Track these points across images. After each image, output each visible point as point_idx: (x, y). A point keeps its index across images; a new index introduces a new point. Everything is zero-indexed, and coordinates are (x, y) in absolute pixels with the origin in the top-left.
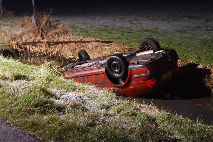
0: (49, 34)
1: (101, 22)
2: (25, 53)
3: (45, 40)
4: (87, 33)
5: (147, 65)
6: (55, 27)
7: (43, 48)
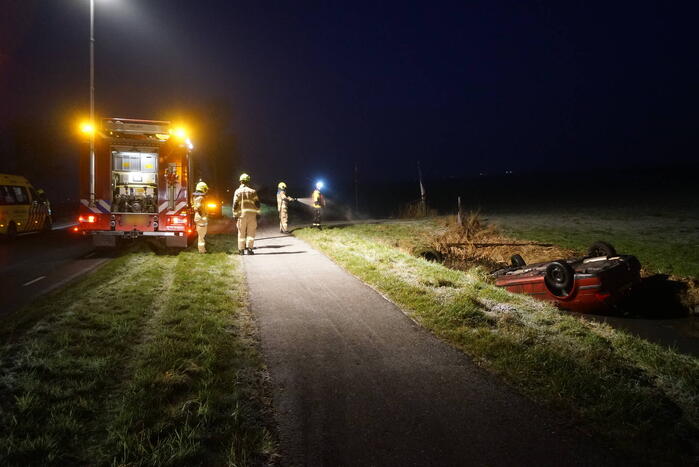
0: (477, 235)
1: (537, 221)
2: (449, 256)
3: (470, 240)
4: (521, 234)
5: (598, 274)
6: (484, 227)
7: (470, 250)
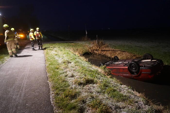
0: (102, 47)
2: (93, 53)
3: (100, 49)
4: (115, 47)
6: (104, 44)
7: (100, 52)
